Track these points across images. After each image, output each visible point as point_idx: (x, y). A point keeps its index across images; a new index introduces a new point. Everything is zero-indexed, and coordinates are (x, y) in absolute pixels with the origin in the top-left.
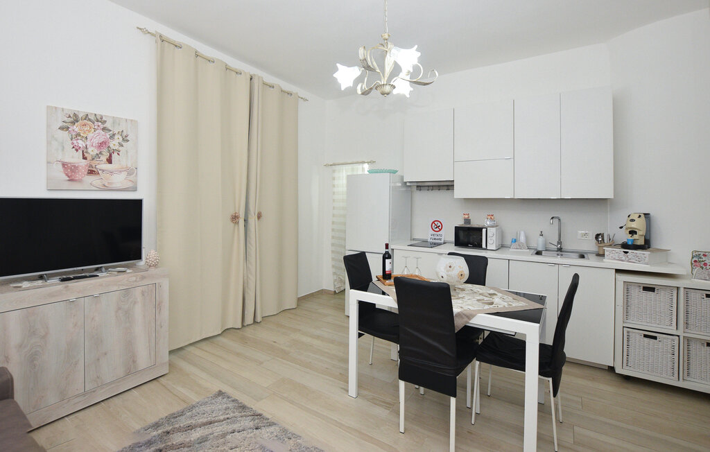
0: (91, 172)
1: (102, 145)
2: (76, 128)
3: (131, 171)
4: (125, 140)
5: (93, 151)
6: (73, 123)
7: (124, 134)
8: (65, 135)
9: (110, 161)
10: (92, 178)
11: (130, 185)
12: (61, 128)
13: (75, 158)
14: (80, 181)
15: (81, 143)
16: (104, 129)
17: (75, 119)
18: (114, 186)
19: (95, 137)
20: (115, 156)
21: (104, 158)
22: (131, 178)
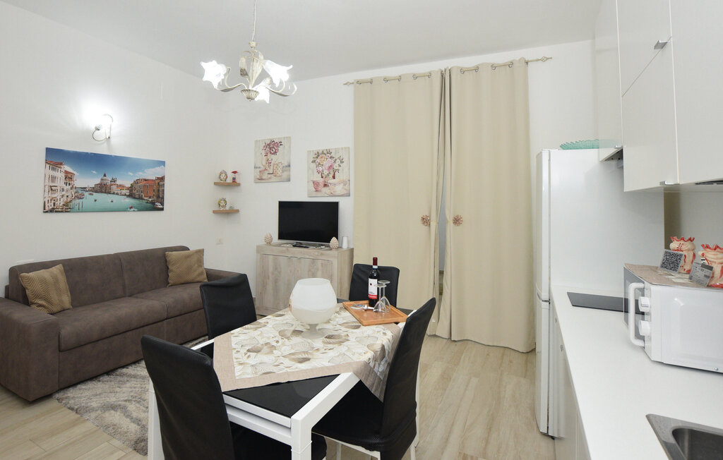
0: (325, 185)
1: (330, 167)
2: (318, 160)
3: (346, 183)
4: (342, 162)
5: (326, 172)
6: (317, 157)
7: (341, 158)
8: (314, 165)
9: (334, 177)
10: (325, 190)
11: (345, 192)
12: (313, 162)
13: (318, 178)
14: (320, 191)
15: (320, 169)
16: (331, 157)
17: (318, 155)
18: (337, 193)
19: (327, 163)
20: (336, 173)
21: (331, 176)
22: (346, 187)
